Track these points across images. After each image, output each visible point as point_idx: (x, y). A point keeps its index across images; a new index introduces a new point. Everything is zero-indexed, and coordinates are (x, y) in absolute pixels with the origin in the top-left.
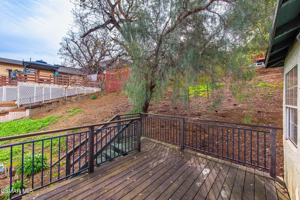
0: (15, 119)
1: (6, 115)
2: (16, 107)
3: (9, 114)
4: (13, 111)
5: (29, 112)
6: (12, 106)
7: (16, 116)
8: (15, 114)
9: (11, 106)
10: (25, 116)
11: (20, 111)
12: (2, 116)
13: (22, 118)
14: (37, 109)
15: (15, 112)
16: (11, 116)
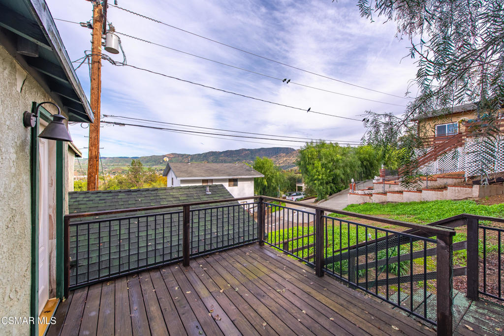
0: (456, 198)
1: (444, 191)
2: (463, 180)
3: (448, 191)
4: (455, 185)
5: (478, 190)
6: (457, 178)
7: (457, 194)
8: (457, 191)
9: (455, 178)
10: (471, 196)
11: (463, 187)
12: (440, 191)
13: (466, 199)
14: (495, 186)
15: (456, 188)
16: (451, 193)
